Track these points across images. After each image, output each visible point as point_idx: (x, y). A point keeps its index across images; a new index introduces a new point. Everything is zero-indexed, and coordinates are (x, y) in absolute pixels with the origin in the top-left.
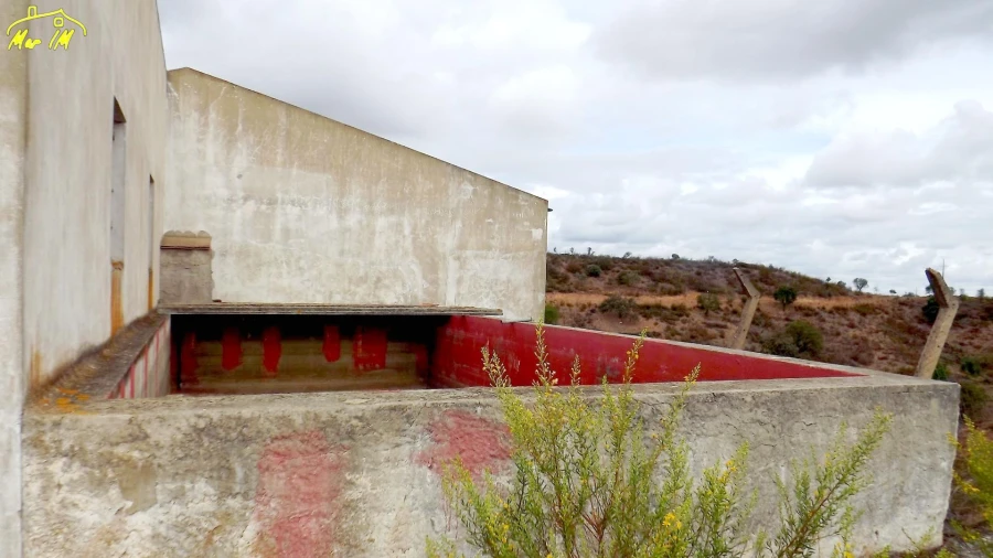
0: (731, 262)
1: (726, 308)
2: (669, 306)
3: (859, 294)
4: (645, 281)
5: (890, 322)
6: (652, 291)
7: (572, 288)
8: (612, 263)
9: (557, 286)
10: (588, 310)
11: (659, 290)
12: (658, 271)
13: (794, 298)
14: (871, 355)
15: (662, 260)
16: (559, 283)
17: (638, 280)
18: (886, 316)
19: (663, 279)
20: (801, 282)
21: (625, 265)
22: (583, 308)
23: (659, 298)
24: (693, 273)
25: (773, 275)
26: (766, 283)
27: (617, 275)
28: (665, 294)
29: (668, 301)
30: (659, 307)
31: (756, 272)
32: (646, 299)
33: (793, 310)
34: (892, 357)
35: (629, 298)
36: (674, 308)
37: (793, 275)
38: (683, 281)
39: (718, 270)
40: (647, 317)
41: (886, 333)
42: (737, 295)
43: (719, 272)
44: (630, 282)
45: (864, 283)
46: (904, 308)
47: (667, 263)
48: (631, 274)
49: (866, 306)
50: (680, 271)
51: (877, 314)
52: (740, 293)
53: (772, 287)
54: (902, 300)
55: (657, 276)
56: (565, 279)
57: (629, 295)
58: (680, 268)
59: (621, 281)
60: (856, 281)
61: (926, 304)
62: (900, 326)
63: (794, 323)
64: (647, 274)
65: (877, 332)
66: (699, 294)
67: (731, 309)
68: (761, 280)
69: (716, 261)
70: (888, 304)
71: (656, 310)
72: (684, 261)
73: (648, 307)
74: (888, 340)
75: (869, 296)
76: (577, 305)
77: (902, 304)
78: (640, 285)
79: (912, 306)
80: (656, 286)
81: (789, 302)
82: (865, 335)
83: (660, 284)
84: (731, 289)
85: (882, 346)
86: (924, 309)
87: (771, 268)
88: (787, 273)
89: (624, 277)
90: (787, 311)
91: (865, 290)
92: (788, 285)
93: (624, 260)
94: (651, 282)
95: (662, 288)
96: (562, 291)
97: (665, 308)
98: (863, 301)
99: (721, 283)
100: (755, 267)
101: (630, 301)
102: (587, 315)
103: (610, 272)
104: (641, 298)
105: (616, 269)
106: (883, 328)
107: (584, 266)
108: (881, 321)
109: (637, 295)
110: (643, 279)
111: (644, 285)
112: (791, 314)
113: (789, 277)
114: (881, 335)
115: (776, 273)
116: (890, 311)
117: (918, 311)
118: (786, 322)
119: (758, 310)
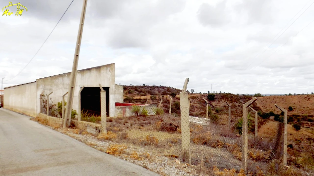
0: (159, 86)
1: (158, 99)
2: (143, 99)
3: (192, 94)
4: (136, 92)
5: (199, 101)
6: (138, 95)
8: (127, 87)
11: (140, 95)
12: (139, 89)
13: (176, 96)
14: (195, 109)
15: (141, 86)
17: (134, 92)
18: (198, 99)
19: (141, 92)
20: (177, 91)
21: (130, 88)
23: (140, 97)
24: (149, 90)
25: (170, 89)
26: (168, 92)
27: (128, 91)
28: (141, 96)
29: (142, 98)
30: (140, 99)
31: (166, 89)
32: (136, 97)
33: (176, 99)
34: (199, 109)
35: (132, 97)
36: (144, 99)
37: (176, 89)
38: (146, 92)
39: (156, 88)
40: (137, 102)
41: (198, 103)
42: (161, 95)
43: (156, 89)
44: (132, 92)
45: (193, 91)
46: (203, 97)
47: (142, 87)
48: (132, 90)
49: (194, 97)
50: (145, 89)
51: (196, 99)
52: (162, 95)
53: (170, 93)
54: (202, 95)
55: (139, 91)
57: (132, 96)
58: (145, 88)
59: (129, 92)
60: (191, 90)
61: (208, 96)
62: (202, 102)
63: (176, 102)
64: (136, 90)
65: (196, 103)
66: (151, 95)
67: (159, 99)
68: (167, 91)
69: (155, 86)
70: (199, 96)
71: (139, 100)
72: (147, 86)
73: (137, 99)
74: (199, 105)
75: (195, 94)
77: (202, 96)
78: (135, 93)
79: (204, 96)
80: (139, 93)
81: (174, 96)
82: (193, 104)
83: (140, 93)
84: (159, 94)
85: (197, 107)
86: (207, 97)
87: (170, 87)
88: (174, 88)
89: (130, 91)
90: (174, 99)
91: (193, 93)
92: (174, 92)
93: (130, 86)
94: (138, 93)
95: (141, 94)
97: (142, 100)
98: (193, 95)
99: (157, 92)
100: (166, 87)
101: (132, 98)
103: (126, 90)
104: (135, 97)
105: (128, 89)
106: (198, 102)
108: (197, 100)
109: (134, 96)
110: (135, 92)
111: (136, 93)
112: (175, 100)
113: (174, 90)
114: (197, 104)
115: (171, 89)
116: (200, 98)
117: (206, 98)
118: (174, 102)
119: (167, 99)
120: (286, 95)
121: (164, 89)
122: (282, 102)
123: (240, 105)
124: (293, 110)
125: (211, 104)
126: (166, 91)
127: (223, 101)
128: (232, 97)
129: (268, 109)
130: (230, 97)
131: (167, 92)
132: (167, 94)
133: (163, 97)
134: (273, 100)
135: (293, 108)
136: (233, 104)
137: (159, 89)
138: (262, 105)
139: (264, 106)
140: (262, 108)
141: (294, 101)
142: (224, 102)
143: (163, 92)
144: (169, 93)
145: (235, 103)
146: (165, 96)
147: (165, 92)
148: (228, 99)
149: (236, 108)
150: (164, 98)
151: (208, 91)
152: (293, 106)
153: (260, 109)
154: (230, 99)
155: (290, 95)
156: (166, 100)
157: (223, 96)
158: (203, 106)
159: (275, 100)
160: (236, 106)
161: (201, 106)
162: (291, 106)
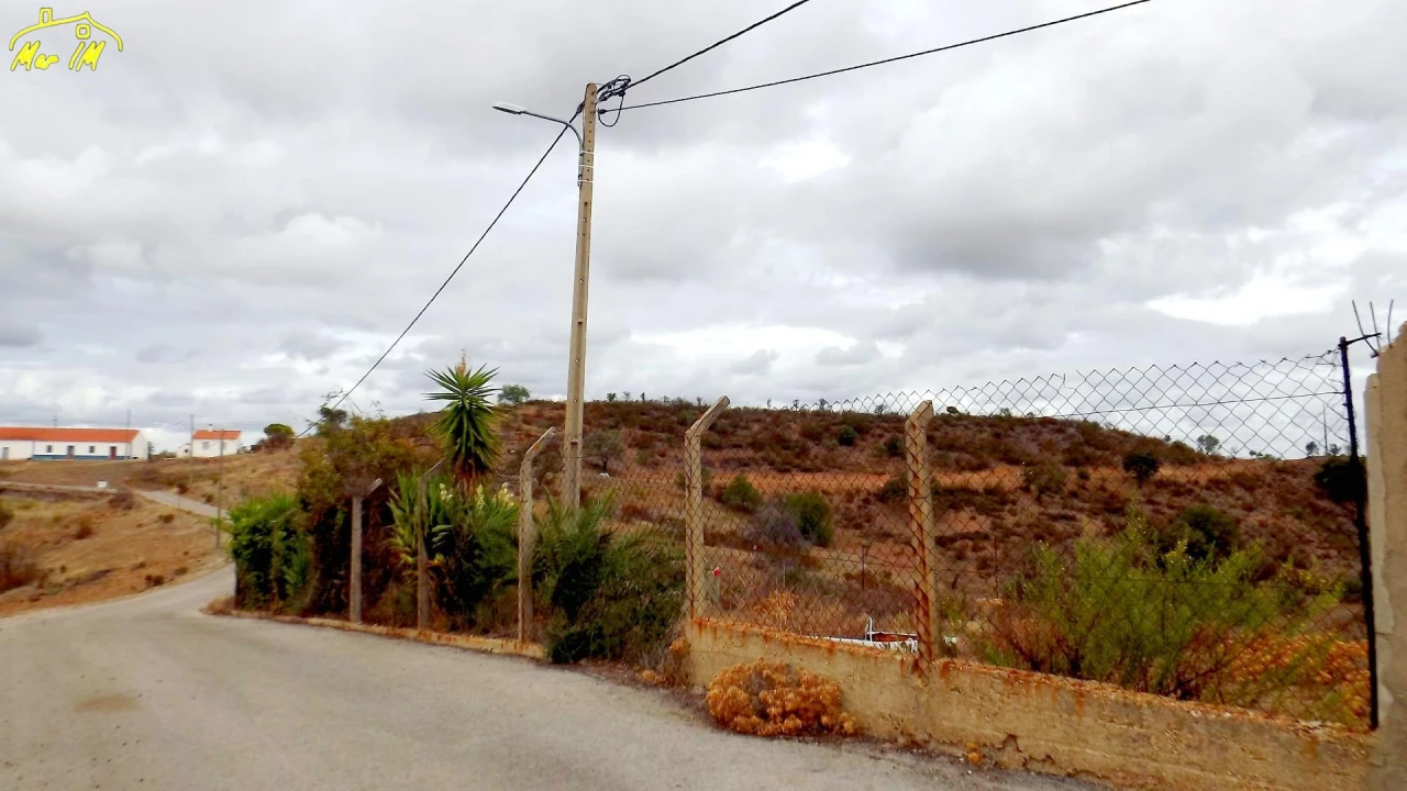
1: (1060, 489)
2: (980, 489)
7: (818, 462)
9: (797, 461)
10: (857, 501)
15: (937, 416)
16: (798, 456)
19: (951, 447)
21: (885, 425)
22: (850, 497)
23: (959, 477)
24: (988, 435)
29: (976, 480)
30: (965, 490)
31: (1071, 431)
33: (1153, 488)
36: (989, 491)
38: (981, 448)
39: (1018, 429)
43: (1022, 432)
45: (1213, 442)
46: (1291, 476)
50: (969, 433)
51: (1261, 488)
52: (1069, 463)
56: (804, 452)
60: (1201, 440)
68: (1088, 442)
73: (949, 491)
76: (838, 492)
90: (1146, 489)
95: (957, 460)
96: (806, 470)
97: (976, 493)
102: (860, 507)
103: (870, 437)
105: (878, 431)
107: (827, 429)
112: (1152, 494)
116: (1273, 482)
117: (1311, 483)
118: (1150, 507)
119: (1103, 489)
121: (1060, 431)
126: (1081, 444)
131: (1088, 450)
133: (1084, 476)
137: (1040, 434)
143: (1068, 451)
144: (1099, 453)
146: (1091, 474)
147: (1076, 448)
150: (1088, 484)
151: (1310, 446)
156: (1105, 495)
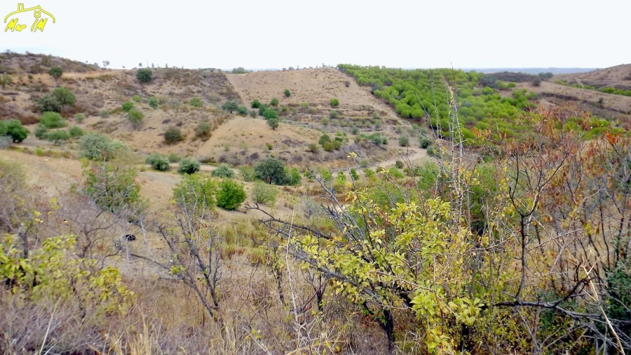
1: (18, 83)
3: (104, 69)
5: (119, 84)
13: (61, 74)
25: (50, 61)
26: (46, 66)
31: (40, 59)
33: (62, 81)
34: (114, 102)
37: (63, 60)
41: (113, 89)
42: (25, 74)
46: (128, 75)
51: (112, 80)
52: (28, 73)
53: (49, 68)
54: (127, 71)
61: (139, 73)
62: (124, 86)
63: (62, 89)
65: (109, 90)
67: (21, 83)
68: (42, 64)
69: (12, 53)
70: (119, 74)
74: (115, 93)
75: (110, 70)
77: (127, 73)
79: (131, 74)
82: (102, 92)
84: (22, 71)
85: (110, 97)
86: (137, 76)
87: (50, 57)
90: (58, 82)
91: (108, 67)
92: (59, 66)
98: (106, 73)
100: (39, 56)
106: (114, 87)
108: (113, 83)
112: (60, 83)
113: (61, 61)
114: (111, 91)
115: (53, 60)
116: (120, 78)
117: (134, 77)
118: (57, 88)
119: (40, 82)
120: (284, 70)
121: (34, 60)
122: (276, 82)
123: (200, 89)
124: (292, 95)
125: (144, 89)
126: (40, 64)
127: (169, 83)
128: (188, 75)
129: (252, 95)
130: (184, 75)
131: (42, 67)
132: (41, 71)
133: (31, 77)
134: (262, 79)
135: (291, 92)
136: (189, 88)
137: (23, 61)
138: (242, 89)
139: (246, 91)
140: (241, 94)
141: (295, 81)
142: (172, 84)
143: (32, 67)
144: (46, 68)
145: (191, 87)
146: (36, 77)
147: (37, 66)
148: (179, 79)
149: (192, 96)
150: (33, 81)
151: (140, 64)
152: (292, 88)
153: (239, 97)
154: (182, 79)
155: (291, 69)
156: (40, 84)
157: (170, 74)
158: (125, 94)
159: (265, 79)
160: (193, 93)
161: (119, 96)
162: (288, 89)
